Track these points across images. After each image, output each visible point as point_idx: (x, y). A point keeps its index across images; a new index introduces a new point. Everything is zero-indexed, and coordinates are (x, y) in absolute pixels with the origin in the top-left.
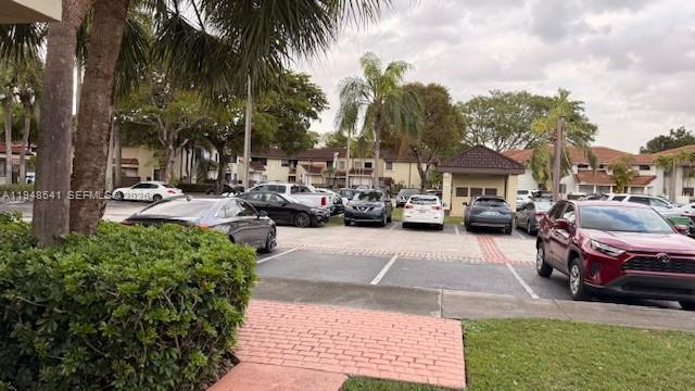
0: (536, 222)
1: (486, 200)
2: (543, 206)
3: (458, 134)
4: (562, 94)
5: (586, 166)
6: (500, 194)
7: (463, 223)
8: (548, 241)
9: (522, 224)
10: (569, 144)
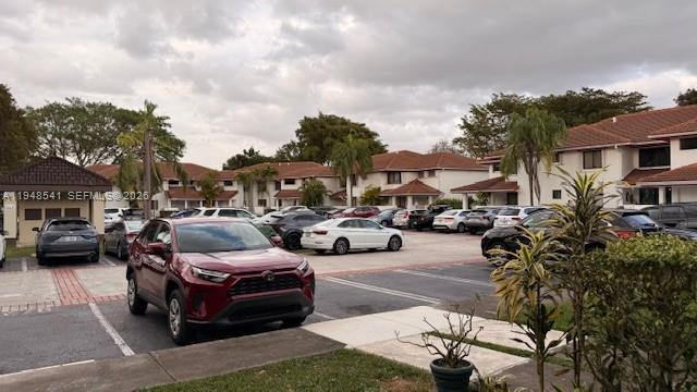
0: (127, 243)
1: (65, 222)
2: (135, 226)
3: (26, 143)
4: (148, 108)
5: (176, 183)
6: (84, 214)
7: (34, 255)
8: (139, 268)
9: (112, 248)
10: (158, 158)
